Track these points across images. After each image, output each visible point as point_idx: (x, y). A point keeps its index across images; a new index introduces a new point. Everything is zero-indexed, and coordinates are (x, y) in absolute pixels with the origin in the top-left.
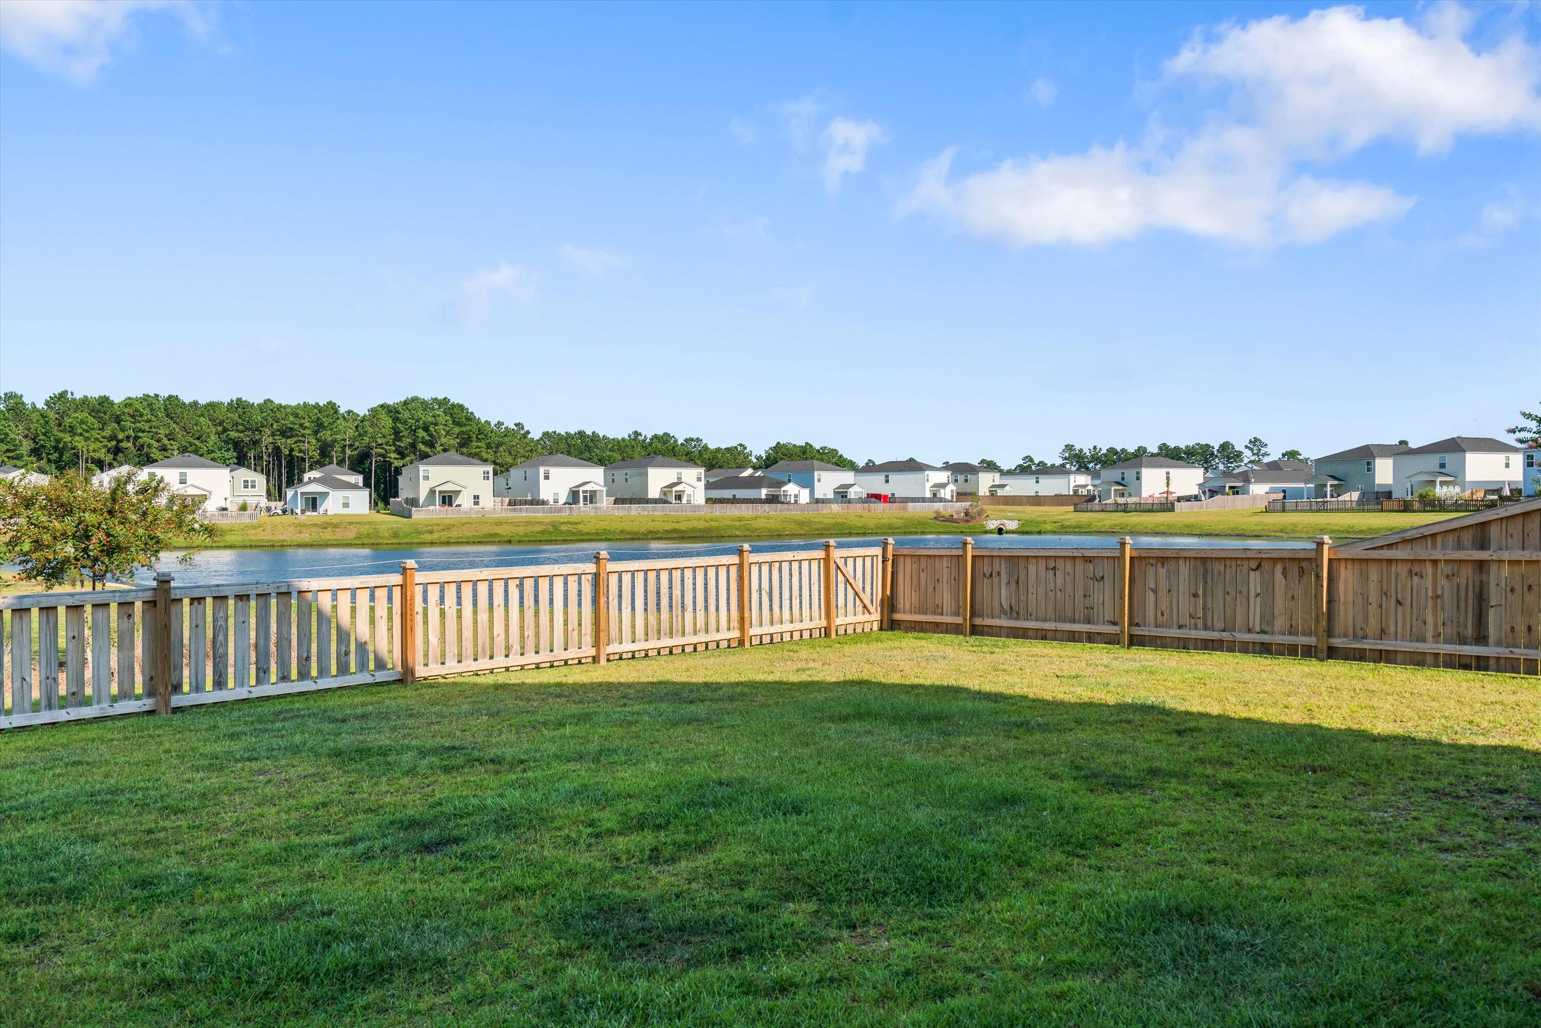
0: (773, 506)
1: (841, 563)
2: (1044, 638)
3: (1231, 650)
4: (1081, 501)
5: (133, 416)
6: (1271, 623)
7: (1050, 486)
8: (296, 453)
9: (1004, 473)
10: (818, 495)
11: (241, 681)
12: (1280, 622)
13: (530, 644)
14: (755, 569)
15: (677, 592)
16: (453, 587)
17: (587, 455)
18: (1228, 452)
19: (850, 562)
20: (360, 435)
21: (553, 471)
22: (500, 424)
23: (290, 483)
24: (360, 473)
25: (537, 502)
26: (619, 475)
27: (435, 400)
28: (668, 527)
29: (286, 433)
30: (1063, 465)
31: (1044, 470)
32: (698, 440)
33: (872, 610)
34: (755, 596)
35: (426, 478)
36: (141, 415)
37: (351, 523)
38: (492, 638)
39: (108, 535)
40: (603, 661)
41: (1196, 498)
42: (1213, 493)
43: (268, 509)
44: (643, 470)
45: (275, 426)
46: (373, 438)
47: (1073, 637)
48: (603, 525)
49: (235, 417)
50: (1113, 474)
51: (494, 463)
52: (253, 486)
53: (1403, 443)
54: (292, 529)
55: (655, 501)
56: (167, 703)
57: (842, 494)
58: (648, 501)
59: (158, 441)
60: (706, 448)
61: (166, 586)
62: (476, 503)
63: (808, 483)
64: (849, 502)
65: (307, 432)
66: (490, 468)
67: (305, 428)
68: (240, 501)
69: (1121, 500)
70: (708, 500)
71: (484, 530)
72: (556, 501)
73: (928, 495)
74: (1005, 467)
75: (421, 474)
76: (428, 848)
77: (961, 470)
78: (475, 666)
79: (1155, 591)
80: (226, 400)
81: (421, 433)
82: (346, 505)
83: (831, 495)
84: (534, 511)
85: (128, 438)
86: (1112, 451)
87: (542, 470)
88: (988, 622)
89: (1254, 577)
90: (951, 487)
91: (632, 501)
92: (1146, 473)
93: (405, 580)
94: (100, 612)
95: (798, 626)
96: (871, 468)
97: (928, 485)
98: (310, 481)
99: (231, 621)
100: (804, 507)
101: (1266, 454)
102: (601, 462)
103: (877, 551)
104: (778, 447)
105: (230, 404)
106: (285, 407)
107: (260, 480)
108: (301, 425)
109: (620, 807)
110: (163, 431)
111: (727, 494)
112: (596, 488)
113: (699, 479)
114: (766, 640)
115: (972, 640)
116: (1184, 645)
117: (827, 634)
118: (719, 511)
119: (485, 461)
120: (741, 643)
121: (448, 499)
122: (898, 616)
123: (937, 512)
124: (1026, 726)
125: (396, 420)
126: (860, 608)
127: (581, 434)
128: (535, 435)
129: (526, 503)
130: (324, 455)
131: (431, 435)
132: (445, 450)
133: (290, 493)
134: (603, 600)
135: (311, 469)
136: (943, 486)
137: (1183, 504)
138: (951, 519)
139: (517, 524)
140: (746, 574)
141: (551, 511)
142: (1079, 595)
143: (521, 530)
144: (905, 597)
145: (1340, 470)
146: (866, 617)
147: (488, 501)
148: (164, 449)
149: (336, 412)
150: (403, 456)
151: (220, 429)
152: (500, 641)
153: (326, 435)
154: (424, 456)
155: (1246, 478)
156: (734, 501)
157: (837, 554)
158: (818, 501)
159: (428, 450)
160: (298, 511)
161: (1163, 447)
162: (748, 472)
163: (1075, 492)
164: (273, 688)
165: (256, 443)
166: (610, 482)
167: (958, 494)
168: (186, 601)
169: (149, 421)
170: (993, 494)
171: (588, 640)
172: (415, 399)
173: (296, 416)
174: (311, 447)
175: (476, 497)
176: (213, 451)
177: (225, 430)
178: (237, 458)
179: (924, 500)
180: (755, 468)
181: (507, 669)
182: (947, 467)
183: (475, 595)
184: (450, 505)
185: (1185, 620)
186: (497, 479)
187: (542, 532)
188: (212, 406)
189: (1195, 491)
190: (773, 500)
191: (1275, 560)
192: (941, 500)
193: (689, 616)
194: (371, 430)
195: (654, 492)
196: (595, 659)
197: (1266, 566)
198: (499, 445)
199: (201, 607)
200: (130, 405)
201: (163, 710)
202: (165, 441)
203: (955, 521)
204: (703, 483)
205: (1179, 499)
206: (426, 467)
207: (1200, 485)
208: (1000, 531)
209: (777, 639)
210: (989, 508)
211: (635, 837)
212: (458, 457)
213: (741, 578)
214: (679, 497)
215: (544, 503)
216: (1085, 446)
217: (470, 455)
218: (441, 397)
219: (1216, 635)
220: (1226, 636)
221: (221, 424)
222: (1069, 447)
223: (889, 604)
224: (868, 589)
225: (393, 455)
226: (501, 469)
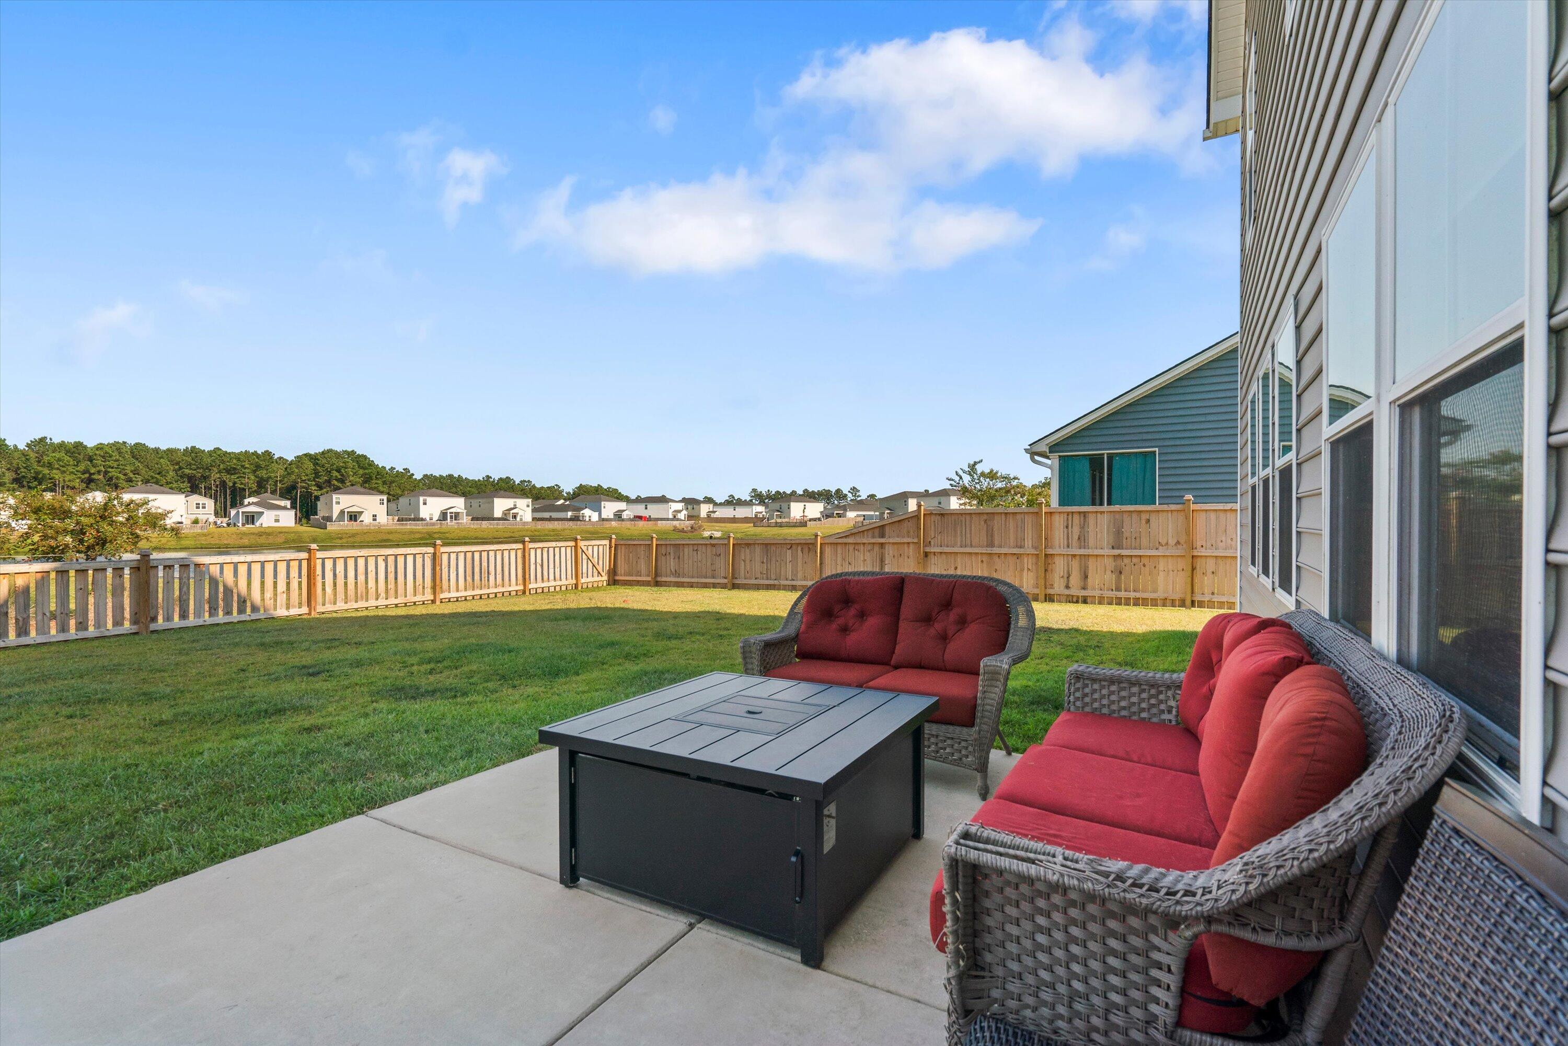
0: (575, 522)
1: (584, 549)
2: (692, 587)
3: (779, 589)
4: (756, 521)
5: (103, 457)
6: (796, 575)
7: (741, 512)
8: (238, 485)
9: (715, 504)
10: (604, 516)
11: (198, 615)
12: (800, 575)
13: (392, 592)
14: (533, 552)
15: (485, 564)
16: (342, 560)
17: (454, 490)
18: (839, 494)
19: (590, 548)
20: (288, 474)
21: (430, 500)
22: (392, 469)
23: (234, 505)
24: (288, 499)
25: (418, 519)
26: (475, 503)
27: (345, 452)
28: (506, 535)
29: (230, 471)
30: (751, 501)
31: (741, 503)
32: (529, 481)
33: (603, 574)
34: (533, 567)
35: (338, 503)
36: (111, 456)
37: (280, 533)
38: (367, 588)
39: (98, 531)
40: (438, 602)
41: (819, 519)
42: (828, 516)
43: (215, 523)
44: (490, 500)
45: (222, 466)
46: (299, 476)
47: (705, 586)
48: (463, 534)
49: (189, 459)
50: (776, 505)
51: (388, 494)
52: (204, 508)
53: (927, 491)
54: (234, 536)
55: (499, 519)
56: (147, 627)
57: (618, 516)
58: (494, 519)
59: (125, 475)
60: (534, 486)
61: (146, 558)
62: (375, 520)
63: (598, 509)
64: (623, 520)
65: (247, 471)
66: (385, 497)
67: (246, 468)
68: (193, 517)
69: (779, 520)
70: (534, 519)
71: (380, 537)
72: (431, 519)
73: (671, 517)
74: (718, 501)
75: (334, 501)
76: (313, 675)
77: (691, 502)
78: (356, 606)
79: (744, 561)
80: (182, 447)
81: (335, 474)
82: (277, 521)
83: (612, 516)
84: (416, 525)
85: (99, 472)
86: (778, 492)
87: (421, 499)
88: (664, 579)
89: (789, 552)
90: (685, 512)
91: (483, 519)
92: (793, 505)
93: (310, 556)
94: (100, 575)
95: (559, 583)
96: (639, 500)
97: (671, 511)
98: (249, 504)
99: (192, 581)
100: (594, 524)
101: (859, 496)
102: (463, 495)
103: (606, 542)
104: (581, 487)
105: (186, 450)
106: (230, 454)
107: (210, 503)
108: (243, 466)
109: (421, 655)
110: (129, 469)
111: (546, 515)
112: (459, 510)
113: (528, 506)
114: (540, 591)
115: (655, 589)
116: (757, 587)
117: (576, 587)
118: (540, 525)
119: (382, 493)
120: (524, 592)
121: (354, 517)
122: (617, 578)
123: (675, 527)
124: (647, 620)
125: (315, 464)
126: (596, 573)
127: (451, 476)
128: (418, 476)
129: (410, 520)
130: (261, 487)
131: (342, 475)
132: (352, 485)
133: (233, 512)
134: (438, 568)
135: (249, 496)
136: (680, 511)
137: (812, 522)
138: (683, 531)
139: (404, 534)
140: (527, 554)
141: (427, 524)
142: (709, 564)
143: (406, 537)
144: (622, 568)
145: (891, 505)
146: (600, 578)
147: (383, 519)
148: (130, 480)
149: (272, 458)
150: (320, 487)
151: (177, 467)
152: (372, 591)
153: (263, 473)
154: (336, 489)
155: (845, 508)
156: (550, 519)
157: (582, 544)
158: (604, 520)
159: (340, 485)
160: (240, 525)
161: (806, 491)
162: (561, 502)
163: (756, 516)
164: (221, 618)
165: (205, 478)
166: (468, 507)
167: (689, 516)
168: (161, 568)
169: (117, 460)
170: (709, 516)
171: (428, 590)
172: (330, 451)
173: (239, 459)
174: (250, 481)
175: (375, 516)
176: (171, 483)
177: (180, 468)
178: (191, 487)
179: (668, 519)
180: (565, 500)
181: (377, 607)
182: (684, 500)
183: (356, 566)
184: (356, 520)
185: (759, 575)
186: (390, 504)
187: (421, 539)
188: (170, 451)
189: (819, 516)
190: (575, 519)
191: (798, 544)
192: (678, 520)
193: (492, 578)
194: (296, 470)
195: (498, 513)
196: (433, 601)
197: (794, 547)
198: (391, 482)
199: (171, 571)
200: (101, 449)
201: (144, 633)
202: (131, 475)
203: (685, 532)
204: (530, 508)
205: (810, 520)
206: (338, 496)
207: (821, 512)
208: (711, 537)
209: (546, 590)
210: (705, 525)
211: (425, 666)
212: (362, 490)
213: (524, 557)
214: (515, 517)
215: (422, 520)
216: (763, 489)
217: (371, 489)
218: (350, 450)
219: (771, 582)
220: (776, 582)
221: (178, 463)
222: (754, 490)
223: (613, 572)
224: (601, 563)
225: (313, 488)
226: (393, 498)
